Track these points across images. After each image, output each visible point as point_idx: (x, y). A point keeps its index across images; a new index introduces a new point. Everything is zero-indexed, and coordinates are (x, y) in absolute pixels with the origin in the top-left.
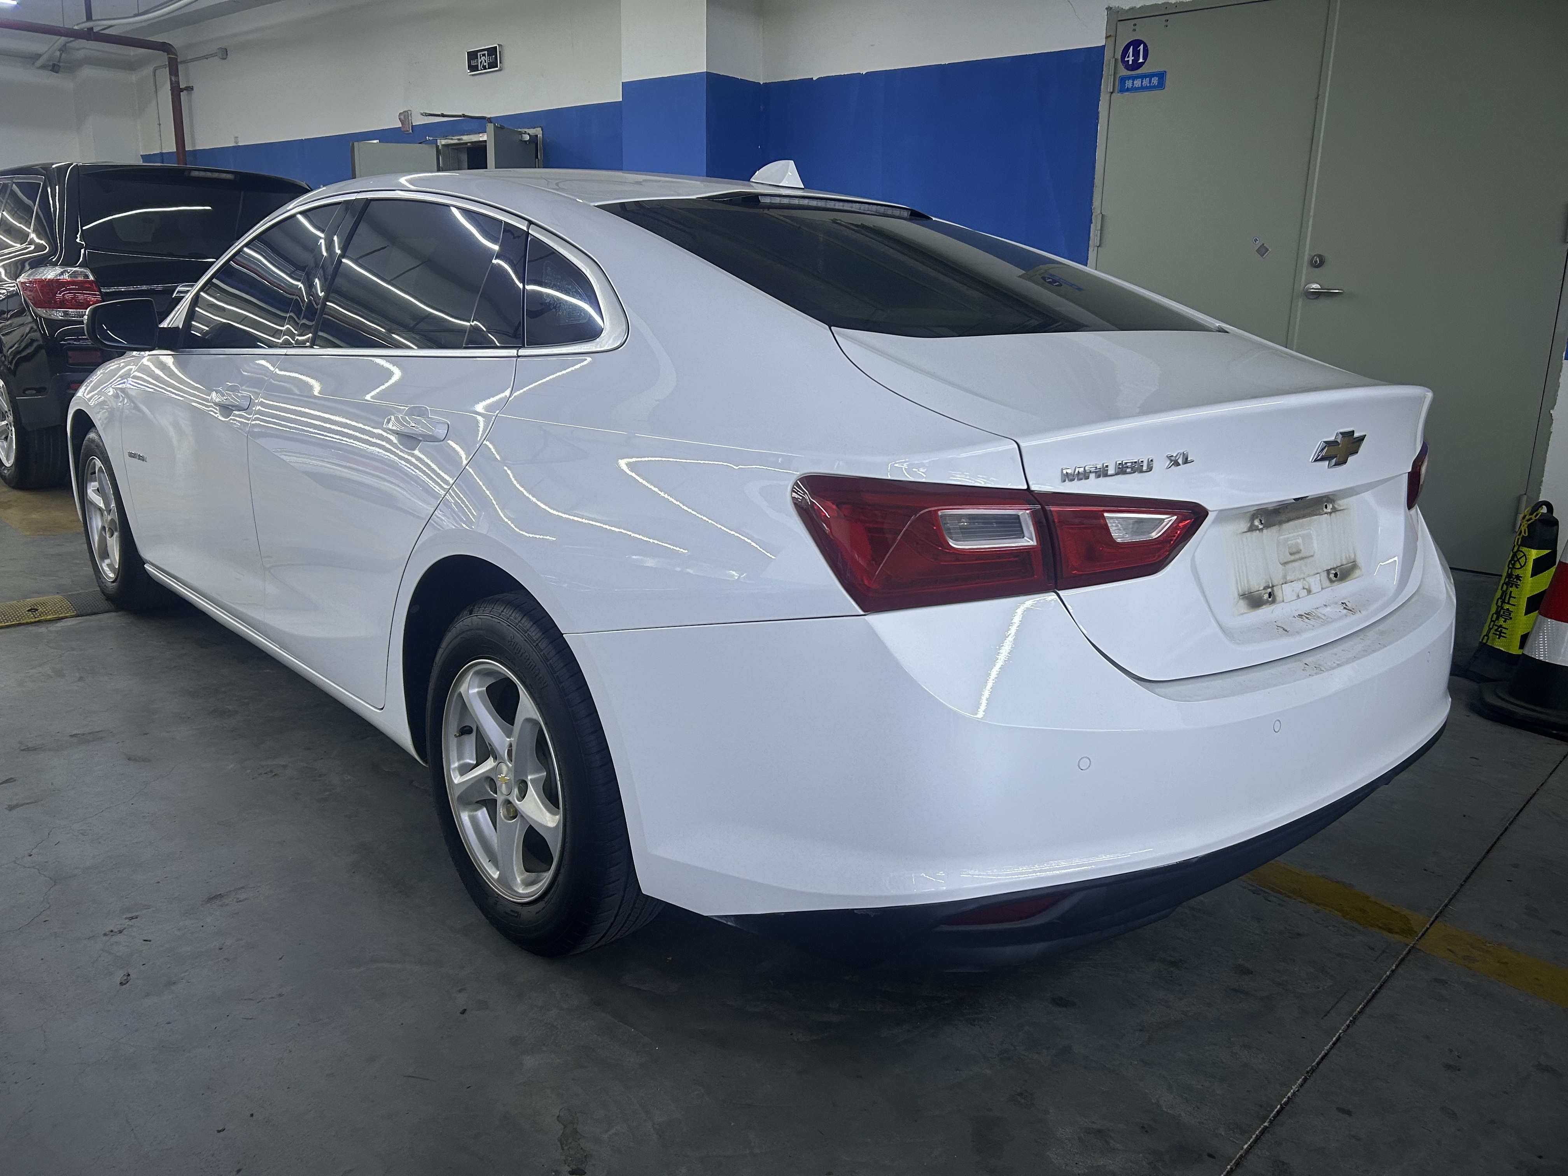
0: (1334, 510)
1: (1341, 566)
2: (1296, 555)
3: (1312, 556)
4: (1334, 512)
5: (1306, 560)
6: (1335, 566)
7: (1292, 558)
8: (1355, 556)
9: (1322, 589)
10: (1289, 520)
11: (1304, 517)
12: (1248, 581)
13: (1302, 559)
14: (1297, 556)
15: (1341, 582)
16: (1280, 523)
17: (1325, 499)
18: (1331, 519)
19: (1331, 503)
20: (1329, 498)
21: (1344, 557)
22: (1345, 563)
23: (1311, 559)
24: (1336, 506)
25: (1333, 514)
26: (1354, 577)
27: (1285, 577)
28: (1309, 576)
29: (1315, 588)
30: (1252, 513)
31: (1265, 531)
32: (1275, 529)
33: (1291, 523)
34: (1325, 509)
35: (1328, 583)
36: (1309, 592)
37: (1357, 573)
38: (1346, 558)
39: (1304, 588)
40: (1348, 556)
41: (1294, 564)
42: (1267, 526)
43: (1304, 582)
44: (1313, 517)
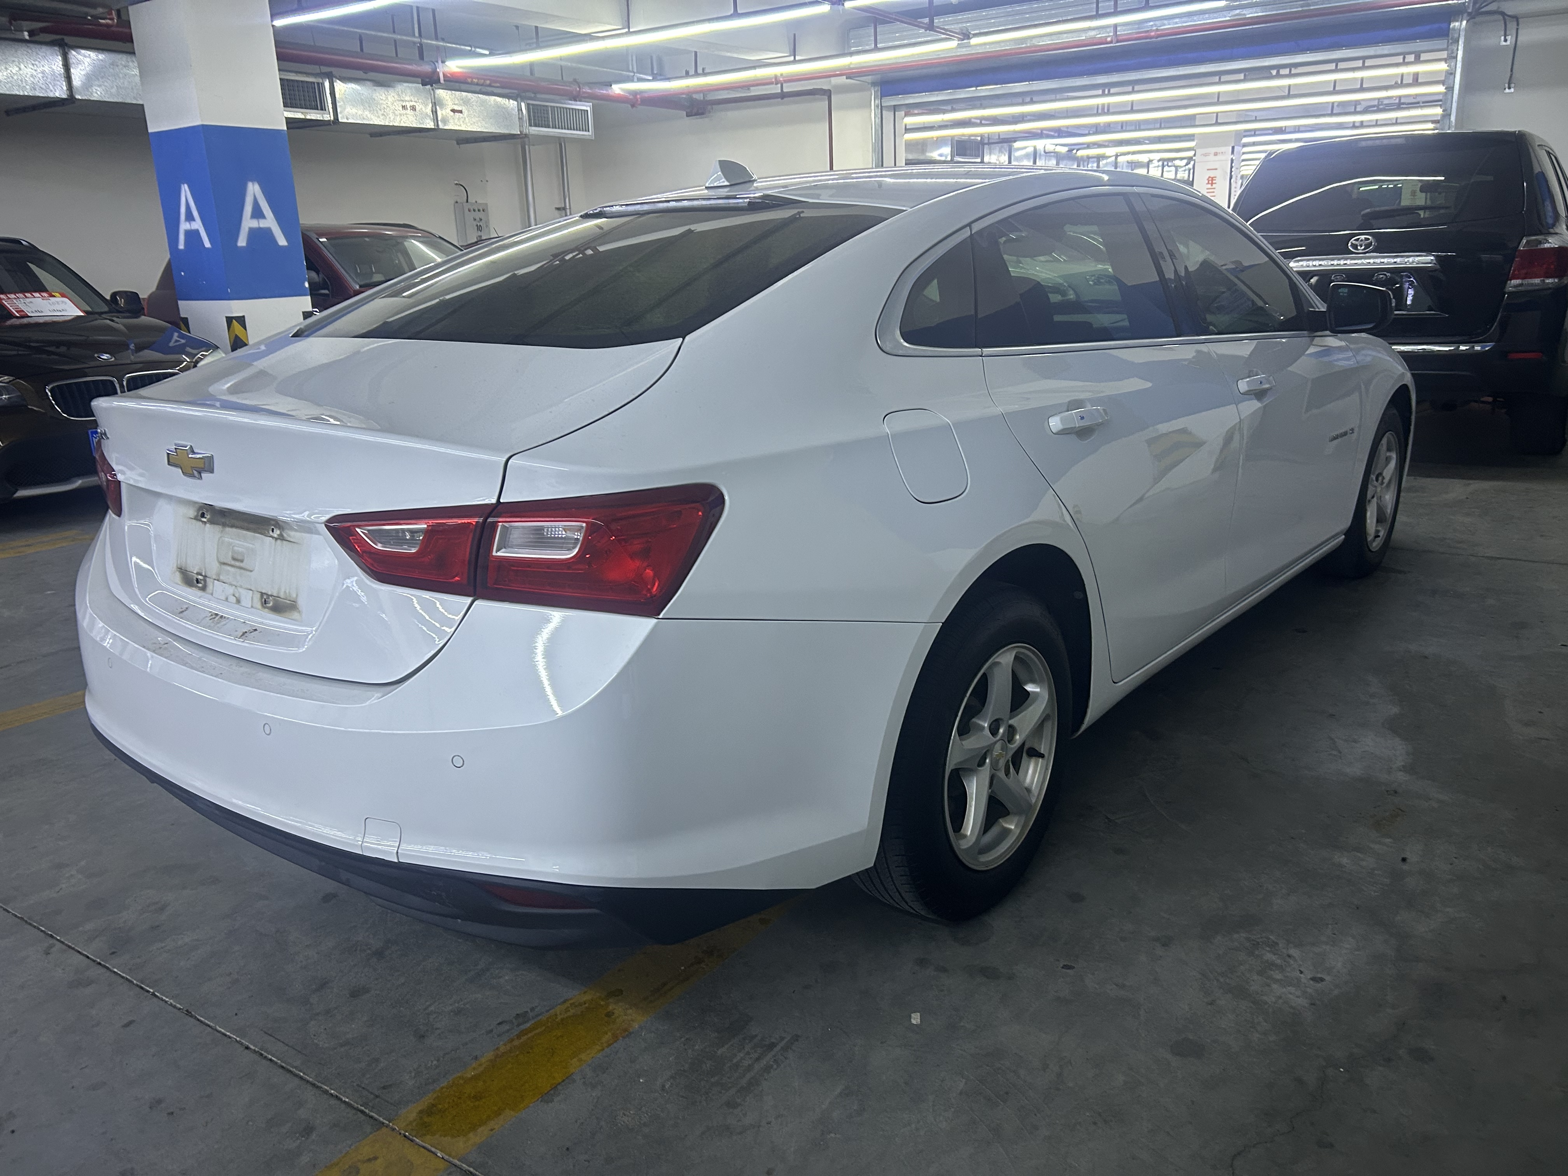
0: (281, 538)
1: (277, 597)
2: (237, 561)
3: (251, 571)
4: (281, 539)
5: (242, 571)
6: (270, 593)
7: (233, 563)
8: (297, 595)
9: (252, 607)
10: (232, 526)
11: (248, 529)
12: (186, 559)
13: (241, 568)
14: (237, 564)
15: (272, 612)
16: (224, 525)
17: (273, 522)
18: (275, 545)
19: (279, 529)
20: (278, 523)
21: (283, 590)
22: (282, 597)
23: (248, 573)
24: (285, 535)
25: (279, 541)
26: (290, 617)
27: (218, 574)
28: (241, 587)
29: (246, 601)
30: (201, 505)
31: (208, 525)
32: (218, 528)
33: (234, 530)
34: (271, 532)
35: (259, 606)
36: (238, 601)
37: (295, 615)
38: (285, 592)
39: (234, 595)
40: (287, 592)
41: (229, 568)
42: (212, 522)
43: (236, 590)
44: (256, 534)
